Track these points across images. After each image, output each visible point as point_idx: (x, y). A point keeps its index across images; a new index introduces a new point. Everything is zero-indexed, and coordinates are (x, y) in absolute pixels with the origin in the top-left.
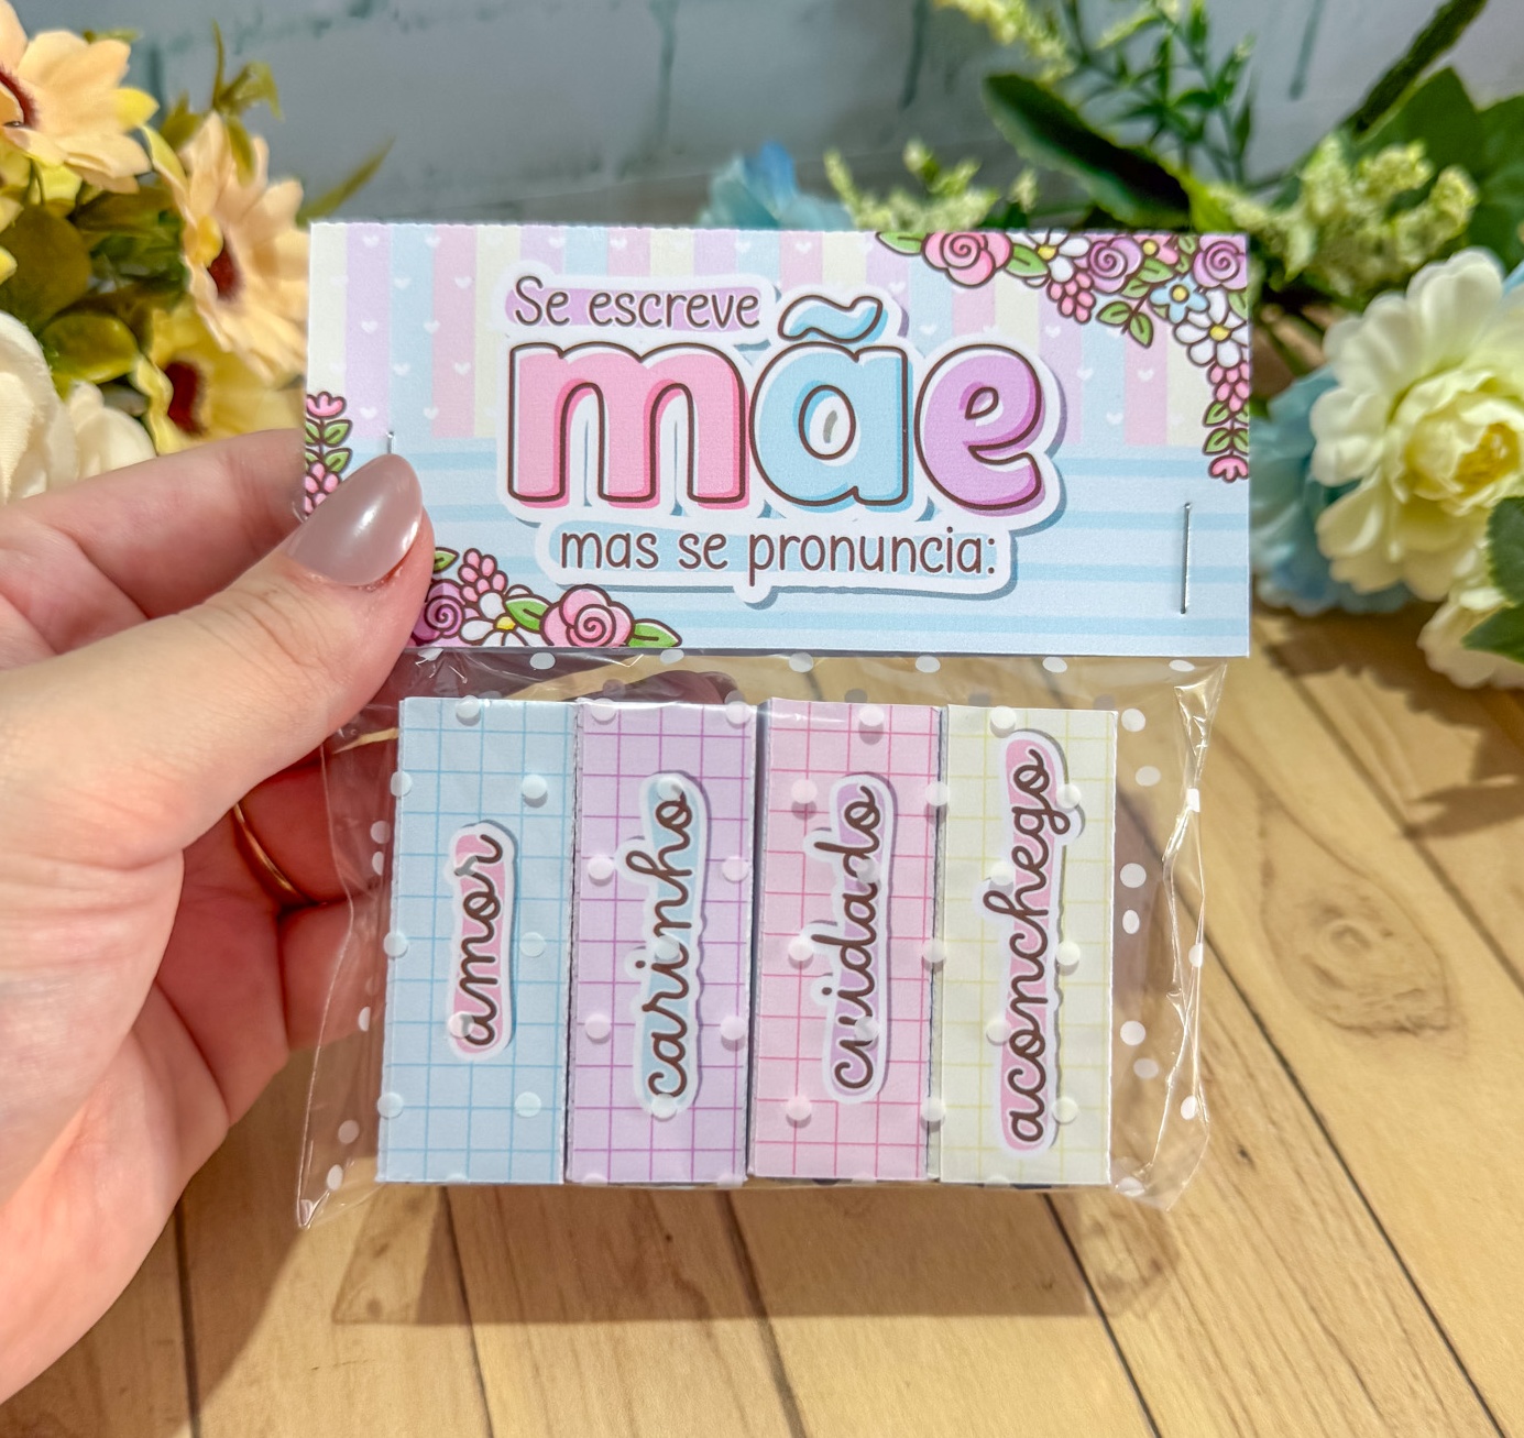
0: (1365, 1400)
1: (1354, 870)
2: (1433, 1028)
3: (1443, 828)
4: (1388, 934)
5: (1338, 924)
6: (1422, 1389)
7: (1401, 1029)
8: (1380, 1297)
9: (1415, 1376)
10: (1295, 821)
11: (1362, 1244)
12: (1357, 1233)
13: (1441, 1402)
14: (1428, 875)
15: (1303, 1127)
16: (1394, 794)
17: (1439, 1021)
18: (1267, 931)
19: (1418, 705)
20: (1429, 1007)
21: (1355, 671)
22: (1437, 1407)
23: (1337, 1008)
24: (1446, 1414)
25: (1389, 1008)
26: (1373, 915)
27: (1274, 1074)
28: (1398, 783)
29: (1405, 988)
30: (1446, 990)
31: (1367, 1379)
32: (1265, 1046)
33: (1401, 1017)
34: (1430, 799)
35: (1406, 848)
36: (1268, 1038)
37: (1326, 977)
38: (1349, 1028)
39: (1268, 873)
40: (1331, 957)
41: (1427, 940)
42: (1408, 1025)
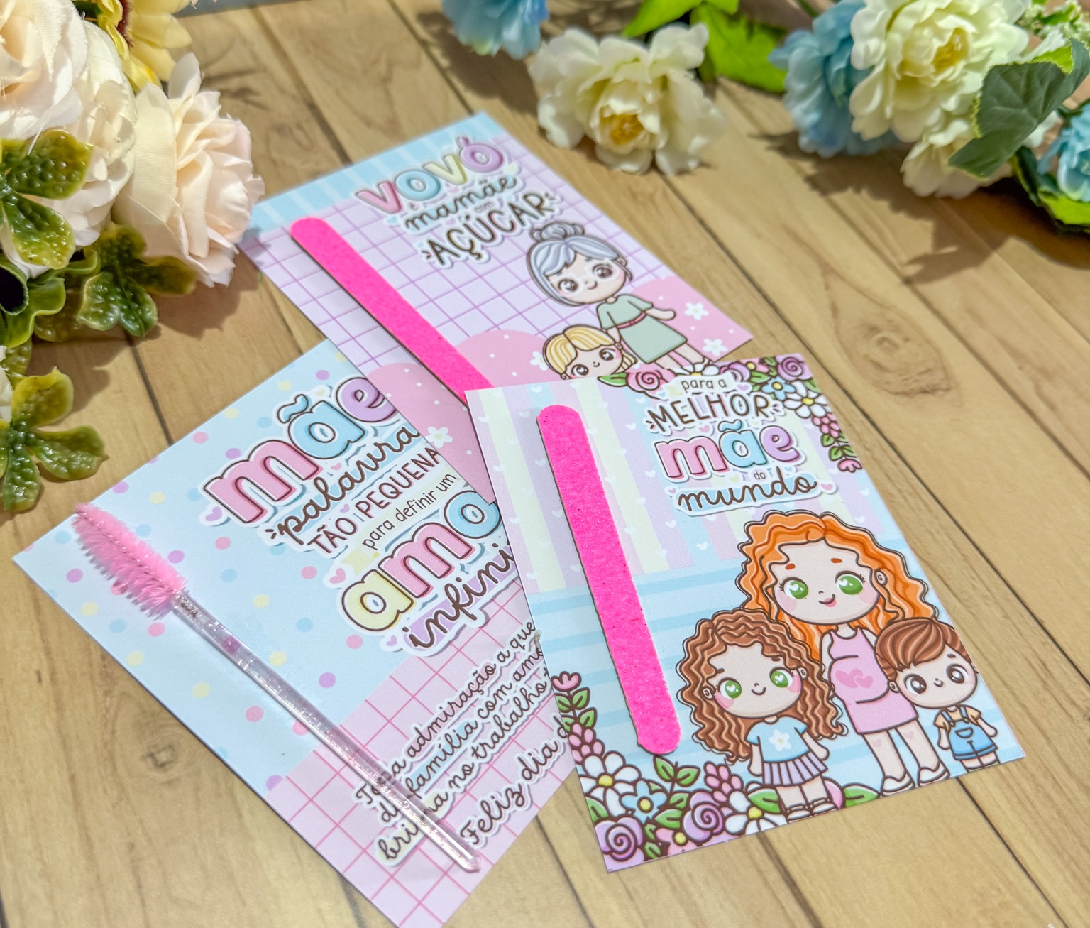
0: (951, 595)
1: (881, 305)
2: (942, 390)
3: (925, 277)
4: (907, 340)
5: (879, 336)
6: (979, 585)
7: (924, 392)
8: (945, 538)
9: (973, 578)
10: (843, 279)
11: (930, 510)
12: (926, 505)
13: (989, 590)
14: (921, 306)
15: (885, 451)
16: (893, 260)
17: (944, 386)
18: (841, 343)
19: (896, 207)
20: (938, 377)
21: (858, 190)
22: (988, 594)
23: (888, 383)
24: (994, 597)
25: (916, 381)
26: (897, 329)
27: (863, 422)
28: (894, 254)
29: (922, 369)
30: (944, 368)
31: (949, 582)
32: (854, 408)
33: (923, 384)
34: (914, 261)
35: (906, 290)
36: (855, 403)
37: (878, 366)
38: (897, 394)
39: (835, 310)
40: (878, 355)
41: (929, 342)
42: (928, 389)
